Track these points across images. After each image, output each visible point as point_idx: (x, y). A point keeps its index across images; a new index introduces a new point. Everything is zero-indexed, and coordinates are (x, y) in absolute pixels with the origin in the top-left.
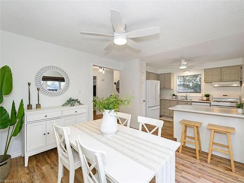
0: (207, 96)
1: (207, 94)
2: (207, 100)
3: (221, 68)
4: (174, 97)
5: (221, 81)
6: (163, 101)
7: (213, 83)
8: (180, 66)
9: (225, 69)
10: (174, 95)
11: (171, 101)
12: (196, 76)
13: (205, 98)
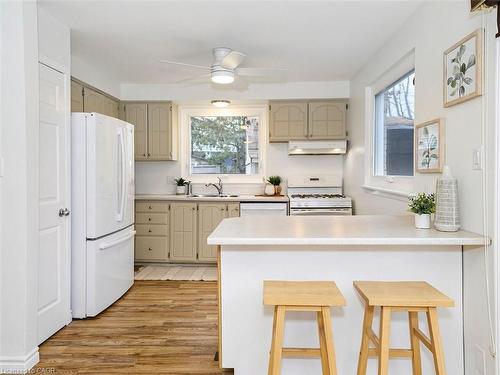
0: (276, 181)
1: (274, 175)
2: (275, 195)
3: (308, 102)
4: (182, 189)
5: (308, 138)
6: (144, 207)
7: (292, 144)
8: (213, 71)
9: (318, 104)
10: (181, 183)
11: (173, 205)
12: (245, 121)
13: (271, 189)
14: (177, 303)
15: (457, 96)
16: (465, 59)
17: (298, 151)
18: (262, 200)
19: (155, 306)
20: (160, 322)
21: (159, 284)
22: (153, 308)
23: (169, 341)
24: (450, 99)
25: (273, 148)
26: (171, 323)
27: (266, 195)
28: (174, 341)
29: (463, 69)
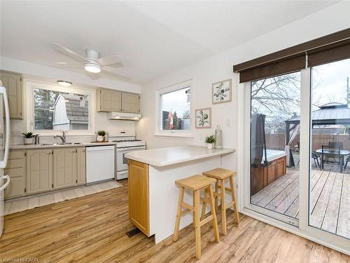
0: (102, 134)
1: (101, 130)
2: (103, 141)
4: (30, 141)
5: (121, 111)
9: (126, 94)
10: (29, 136)
11: (29, 152)
13: (100, 138)
14: (63, 219)
15: (219, 100)
16: (224, 88)
17: (117, 118)
18: (95, 144)
19: (45, 227)
20: (65, 234)
21: (29, 212)
22: (45, 229)
23: (86, 242)
24: (215, 101)
25: (98, 115)
26: (75, 232)
27: (97, 142)
28: (91, 240)
29: (223, 91)
